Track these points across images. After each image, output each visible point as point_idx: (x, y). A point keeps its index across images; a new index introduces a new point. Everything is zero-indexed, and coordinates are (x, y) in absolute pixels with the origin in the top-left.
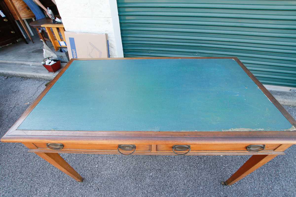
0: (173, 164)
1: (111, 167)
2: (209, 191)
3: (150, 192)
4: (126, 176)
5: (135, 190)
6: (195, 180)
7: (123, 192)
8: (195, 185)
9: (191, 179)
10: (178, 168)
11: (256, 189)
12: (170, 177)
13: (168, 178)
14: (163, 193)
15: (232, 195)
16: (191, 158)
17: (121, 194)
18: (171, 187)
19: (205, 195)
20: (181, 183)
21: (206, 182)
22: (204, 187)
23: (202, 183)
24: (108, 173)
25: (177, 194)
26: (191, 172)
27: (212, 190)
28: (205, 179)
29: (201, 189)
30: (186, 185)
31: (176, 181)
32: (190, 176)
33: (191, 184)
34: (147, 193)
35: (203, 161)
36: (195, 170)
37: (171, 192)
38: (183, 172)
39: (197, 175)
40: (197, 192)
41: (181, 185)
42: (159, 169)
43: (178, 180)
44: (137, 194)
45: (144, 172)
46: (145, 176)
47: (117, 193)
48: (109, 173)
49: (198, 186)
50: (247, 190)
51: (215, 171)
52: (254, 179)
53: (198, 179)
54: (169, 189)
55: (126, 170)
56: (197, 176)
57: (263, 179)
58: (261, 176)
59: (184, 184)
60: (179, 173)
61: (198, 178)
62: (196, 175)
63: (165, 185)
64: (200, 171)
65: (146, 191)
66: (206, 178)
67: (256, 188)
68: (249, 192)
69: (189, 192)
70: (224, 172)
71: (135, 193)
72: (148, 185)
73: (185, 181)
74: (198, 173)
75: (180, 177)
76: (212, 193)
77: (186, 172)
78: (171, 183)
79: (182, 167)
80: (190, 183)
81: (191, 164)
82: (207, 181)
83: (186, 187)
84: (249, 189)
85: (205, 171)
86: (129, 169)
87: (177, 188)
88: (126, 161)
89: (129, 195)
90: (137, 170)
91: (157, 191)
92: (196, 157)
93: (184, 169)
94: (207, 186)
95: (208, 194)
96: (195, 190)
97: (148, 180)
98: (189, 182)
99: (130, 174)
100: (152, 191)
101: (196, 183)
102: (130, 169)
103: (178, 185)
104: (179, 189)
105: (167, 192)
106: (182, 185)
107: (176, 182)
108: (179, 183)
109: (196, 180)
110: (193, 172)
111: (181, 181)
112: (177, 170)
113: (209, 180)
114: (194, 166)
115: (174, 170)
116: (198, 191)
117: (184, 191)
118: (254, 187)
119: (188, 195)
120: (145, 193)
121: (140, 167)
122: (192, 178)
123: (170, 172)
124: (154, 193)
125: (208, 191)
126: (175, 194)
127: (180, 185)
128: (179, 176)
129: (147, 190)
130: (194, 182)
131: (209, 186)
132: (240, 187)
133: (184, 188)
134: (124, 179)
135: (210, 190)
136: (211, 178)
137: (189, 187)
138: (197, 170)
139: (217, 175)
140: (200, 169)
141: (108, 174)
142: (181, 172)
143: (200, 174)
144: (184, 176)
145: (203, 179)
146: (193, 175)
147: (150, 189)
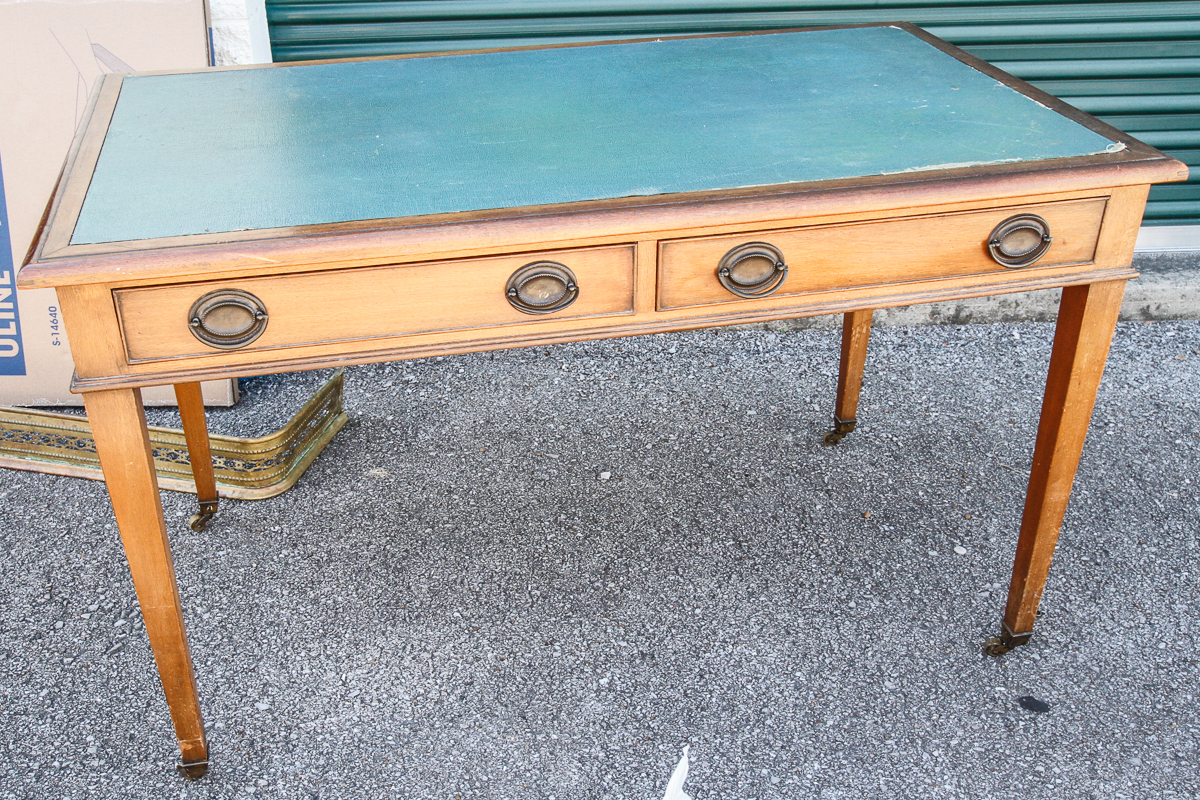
0: (714, 622)
1: (355, 692)
2: (931, 691)
3: (622, 747)
4: (460, 716)
5: (537, 755)
6: (851, 663)
7: (467, 777)
8: (853, 680)
9: (827, 661)
10: (747, 631)
11: (1162, 646)
12: (716, 674)
13: (702, 677)
14: (695, 740)
15: (1051, 685)
16: (802, 585)
17: (459, 790)
18: (731, 708)
19: (919, 709)
20: (779, 685)
21: (907, 660)
22: (901, 681)
23: (888, 669)
24: (349, 720)
25: (772, 728)
26: (818, 638)
27: (948, 686)
28: (902, 650)
29: (893, 692)
30: (808, 688)
31: (749, 681)
32: (819, 653)
33: (834, 679)
34: (607, 756)
35: (869, 587)
36: (838, 627)
37: (738, 727)
38: (775, 645)
39: (853, 642)
40: (873, 705)
41: (781, 693)
42: (642, 652)
43: (758, 678)
44: (549, 771)
45: (561, 680)
46: (574, 695)
47: (433, 788)
48: (355, 718)
49: (870, 683)
50: (1123, 656)
51: (942, 613)
52: (1148, 611)
53: (867, 657)
54: (719, 718)
55: (455, 687)
56: (854, 646)
57: (1192, 604)
58: (1176, 597)
59: (797, 688)
60: (758, 652)
61: (862, 653)
62: (851, 644)
63: (693, 707)
64: (867, 624)
65: (599, 748)
66: (902, 645)
67: (1160, 640)
68: (1132, 660)
69: (832, 710)
70: (990, 611)
71: (539, 769)
72: (604, 724)
73: (798, 674)
74: (860, 634)
75: (770, 665)
76: (950, 695)
77: (794, 643)
78: (726, 693)
79: (765, 625)
80: (827, 679)
81: (811, 606)
82: (910, 656)
83: (811, 697)
84: (1131, 652)
85: (890, 622)
86: (466, 683)
87: (765, 706)
88: (435, 654)
89: (509, 781)
90: (519, 679)
91: (662, 736)
92: (829, 575)
93: (777, 633)
94: (919, 675)
95: (931, 704)
96: (860, 698)
97: (593, 706)
98: (821, 676)
99: (481, 700)
100: (630, 743)
101: (860, 671)
102: (472, 683)
103: (764, 694)
104: (776, 711)
105: (717, 733)
106: (786, 693)
107: (749, 687)
108: (767, 688)
109: (852, 661)
110: (828, 633)
111: (779, 677)
112: (745, 642)
113: (921, 651)
114: (831, 613)
115: (726, 642)
116: (876, 699)
117: (803, 713)
118: (1154, 640)
119: (830, 723)
120: (596, 758)
121: (530, 665)
122: (830, 657)
123: (708, 654)
125: (928, 691)
126: (758, 731)
127: (776, 694)
128: (763, 663)
129: (605, 743)
130: (849, 670)
131: (926, 672)
132: (1082, 650)
133: (800, 702)
134: (458, 727)
135: (937, 686)
136: (932, 642)
137: (829, 694)
138: (847, 623)
139: (955, 628)
140: (866, 618)
142: (768, 646)
143: (868, 637)
144: (789, 656)
145: (889, 654)
146: (836, 646)
147: (616, 736)
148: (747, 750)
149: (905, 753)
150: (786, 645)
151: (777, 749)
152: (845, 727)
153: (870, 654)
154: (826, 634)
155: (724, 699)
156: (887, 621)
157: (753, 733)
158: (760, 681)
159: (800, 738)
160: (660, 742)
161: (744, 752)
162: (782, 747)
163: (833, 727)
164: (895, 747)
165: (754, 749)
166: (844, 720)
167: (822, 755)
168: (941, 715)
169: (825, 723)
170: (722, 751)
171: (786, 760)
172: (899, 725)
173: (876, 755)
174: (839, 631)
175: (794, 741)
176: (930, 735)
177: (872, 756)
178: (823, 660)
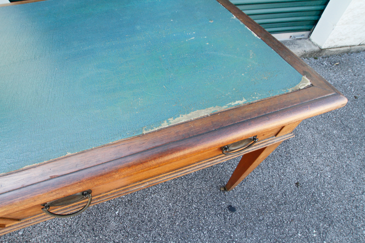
1: (48, 224)
2: (205, 207)
3: (119, 241)
4: (76, 231)
6: (185, 198)
8: (185, 205)
9: (178, 198)
10: (158, 188)
11: (265, 181)
12: (148, 207)
13: (144, 208)
14: (139, 235)
15: (237, 200)
18: (150, 221)
19: (202, 215)
20: (165, 209)
21: (200, 195)
22: (198, 204)
23: (194, 199)
24: (44, 236)
25: (161, 228)
26: (177, 189)
27: (210, 204)
28: (199, 191)
29: (195, 208)
30: (172, 210)
31: (157, 209)
32: (176, 195)
33: (180, 205)
36: (182, 183)
37: (152, 229)
38: (165, 192)
39: (186, 189)
40: (189, 214)
41: (165, 213)
42: (128, 199)
43: (159, 207)
45: (105, 213)
46: (108, 219)
48: (46, 235)
49: (189, 206)
50: (255, 186)
51: (210, 175)
52: (262, 168)
53: (189, 195)
54: (147, 225)
55: (76, 220)
56: (186, 191)
57: (273, 163)
58: (269, 161)
59: (170, 210)
60: (160, 196)
61: (188, 193)
63: (140, 221)
64: (190, 181)
66: (199, 189)
67: (265, 179)
68: (258, 187)
69: (178, 218)
70: (223, 172)
72: (115, 231)
73: (170, 204)
74: (188, 186)
75: (163, 201)
76: (210, 208)
77: (171, 191)
78: (150, 214)
79: (163, 185)
80: (178, 205)
82: (201, 193)
83: (173, 213)
84: (257, 185)
85: (196, 180)
86: (79, 217)
87: (160, 218)
90: (94, 214)
91: (130, 235)
93: (166, 188)
94: (203, 200)
95: (205, 212)
96: (186, 212)
97: (113, 224)
98: (176, 204)
99: (82, 224)
101: (187, 201)
102: (81, 216)
103: (160, 214)
104: (163, 220)
105: (146, 232)
106: (166, 213)
107: (156, 211)
108: (161, 211)
109: (185, 197)
110: (180, 186)
111: (165, 206)
112: (157, 192)
113: (204, 191)
115: (152, 193)
116: (190, 212)
117: (170, 220)
118: (263, 179)
119: (177, 224)
121: (98, 208)
122: (179, 196)
123: (146, 199)
124: (125, 241)
125: (204, 207)
126: (157, 229)
127: (164, 214)
128: (161, 201)
129: (114, 239)
130: (184, 201)
131: (204, 199)
132: (245, 185)
133: (170, 216)
134: (74, 237)
135: (207, 205)
136: (207, 187)
137: (178, 212)
138: (185, 181)
139: (213, 180)
140: (190, 179)
141: (44, 238)
142: (163, 193)
143: (190, 186)
144: (168, 197)
145: (195, 193)
146: (181, 191)
147: (118, 236)
148: (153, 238)
149: (196, 233)
150: (168, 192)
151: (162, 236)
152: (181, 225)
153: (190, 193)
154: (179, 187)
155: (149, 217)
156: (195, 180)
157: (156, 231)
158: (160, 208)
159: (168, 231)
160: (129, 237)
161: (152, 239)
162: (164, 235)
163: (178, 225)
164: (194, 231)
165: (155, 237)
166: (181, 222)
167: (174, 238)
168: (207, 216)
169: (176, 224)
170: (146, 239)
171: (164, 241)
172: (196, 222)
173: (189, 236)
174: (182, 185)
175: (167, 232)
176: (204, 225)
177: (188, 236)
178: (177, 197)
